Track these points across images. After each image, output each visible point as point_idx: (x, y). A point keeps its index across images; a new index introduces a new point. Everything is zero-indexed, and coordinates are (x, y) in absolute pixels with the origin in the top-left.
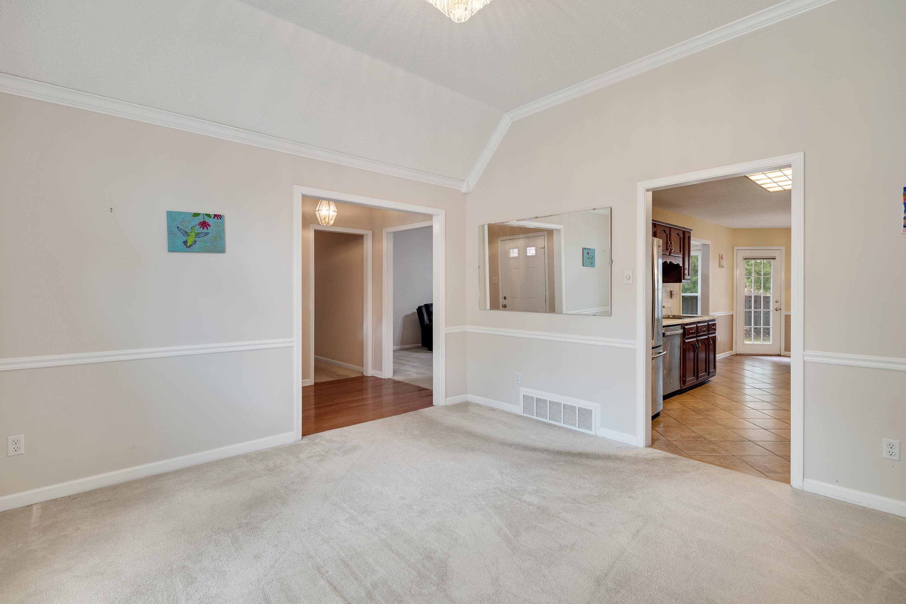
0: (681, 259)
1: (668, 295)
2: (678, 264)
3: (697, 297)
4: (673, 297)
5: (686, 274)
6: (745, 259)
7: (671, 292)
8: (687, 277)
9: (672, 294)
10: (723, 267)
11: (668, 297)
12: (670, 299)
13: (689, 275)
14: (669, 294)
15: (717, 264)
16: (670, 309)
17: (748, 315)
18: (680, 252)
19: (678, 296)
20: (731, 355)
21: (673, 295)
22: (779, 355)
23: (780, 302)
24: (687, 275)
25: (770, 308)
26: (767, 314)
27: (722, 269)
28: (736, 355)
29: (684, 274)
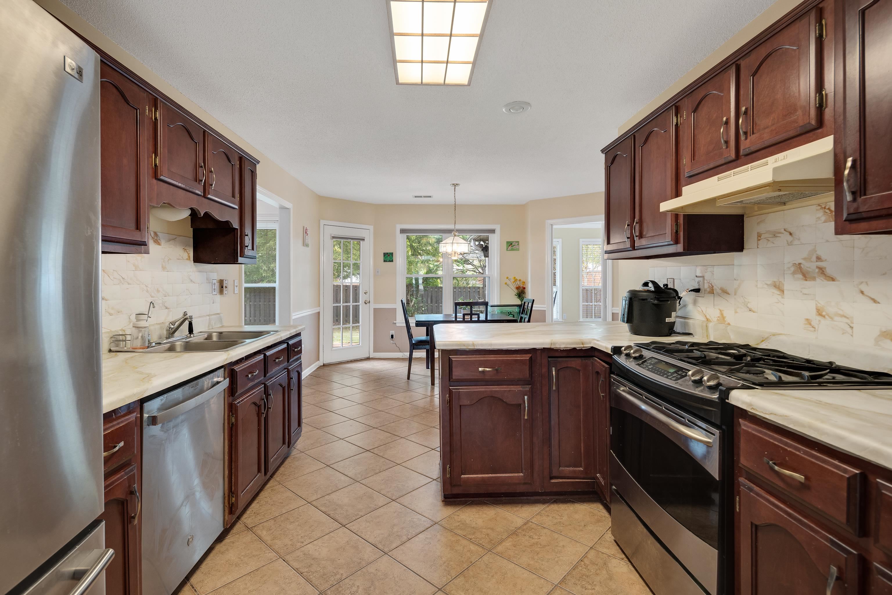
0: (236, 214)
1: (214, 289)
2: (227, 223)
3: (274, 288)
4: (225, 292)
5: (247, 246)
6: (333, 237)
7: (221, 282)
8: (248, 252)
9: (222, 287)
10: (307, 246)
11: (215, 293)
12: (218, 296)
13: (253, 249)
14: (217, 286)
15: (300, 242)
16: (218, 315)
17: (336, 311)
18: (233, 196)
19: (236, 289)
20: (318, 367)
21: (226, 287)
22: (368, 359)
23: (368, 293)
24: (250, 247)
25: (359, 300)
26: (356, 309)
27: (305, 248)
28: (324, 365)
29: (243, 247)
